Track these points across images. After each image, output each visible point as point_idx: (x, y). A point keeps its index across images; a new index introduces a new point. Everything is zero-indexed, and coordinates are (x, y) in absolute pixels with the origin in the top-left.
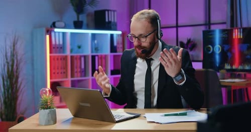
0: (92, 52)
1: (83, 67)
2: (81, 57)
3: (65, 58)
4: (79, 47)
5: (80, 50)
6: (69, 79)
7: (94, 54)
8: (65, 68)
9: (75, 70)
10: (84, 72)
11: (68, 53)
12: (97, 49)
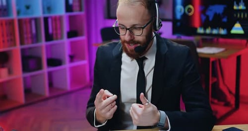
0: (44, 13)
1: (34, 31)
2: (30, 20)
3: (11, 22)
4: (28, 7)
5: (29, 11)
6: (18, 47)
7: (47, 15)
8: (12, 34)
9: (25, 36)
10: (36, 38)
11: (14, 16)
12: (49, 9)
